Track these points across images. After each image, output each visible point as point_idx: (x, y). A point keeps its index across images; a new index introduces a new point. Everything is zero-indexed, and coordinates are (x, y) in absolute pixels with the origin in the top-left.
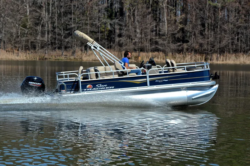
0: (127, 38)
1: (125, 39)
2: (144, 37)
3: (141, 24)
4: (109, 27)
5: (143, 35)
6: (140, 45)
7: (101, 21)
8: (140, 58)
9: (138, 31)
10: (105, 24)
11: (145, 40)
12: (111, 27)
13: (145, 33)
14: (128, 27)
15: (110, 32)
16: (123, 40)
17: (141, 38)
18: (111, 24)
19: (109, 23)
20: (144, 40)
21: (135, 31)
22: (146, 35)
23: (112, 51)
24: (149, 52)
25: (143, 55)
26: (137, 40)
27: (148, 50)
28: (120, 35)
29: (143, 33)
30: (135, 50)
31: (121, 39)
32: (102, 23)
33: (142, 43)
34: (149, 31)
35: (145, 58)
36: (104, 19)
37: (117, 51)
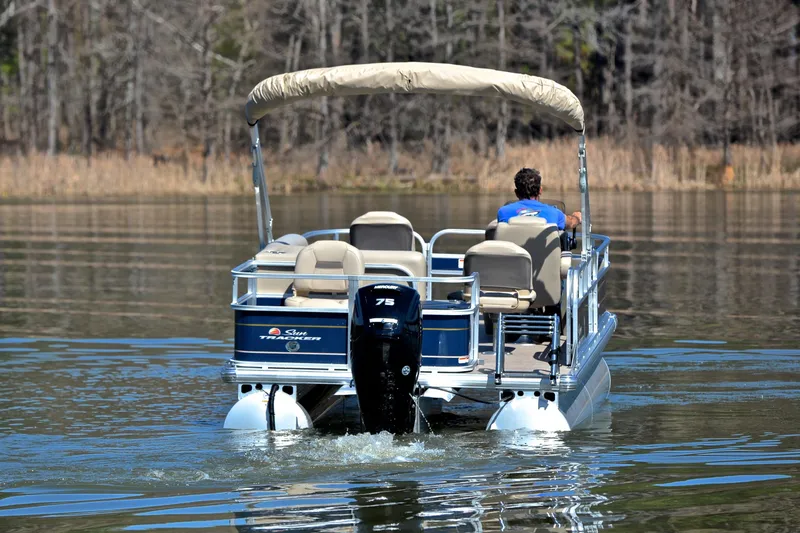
0: (670, 84)
1: (665, 92)
2: (745, 82)
3: (733, 24)
4: (593, 44)
5: (744, 72)
6: (728, 115)
7: (558, 15)
8: (730, 174)
9: (719, 52)
10: (576, 28)
11: (752, 93)
12: (599, 41)
13: (751, 63)
14: (677, 39)
15: (598, 61)
16: (655, 93)
17: (737, 84)
18: (599, 29)
19: (590, 27)
20: (748, 93)
21: (709, 56)
22: (756, 69)
23: (606, 143)
24: (771, 144)
25: (744, 160)
26: (714, 93)
27: (766, 136)
28: (643, 76)
29: (743, 61)
30: (707, 139)
31: (643, 90)
32: (562, 24)
33: (738, 106)
34: (766, 51)
35: (755, 173)
36: (569, 7)
37: (631, 147)
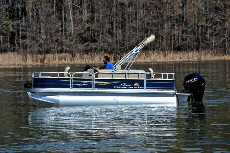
0: (31, 39)
1: (30, 41)
2: (49, 39)
3: (46, 25)
4: (11, 29)
5: (49, 36)
6: (45, 47)
7: (3, 22)
8: (46, 61)
9: (42, 31)
10: (7, 25)
11: (51, 41)
12: (13, 29)
13: (50, 34)
14: (32, 28)
15: (13, 34)
16: (27, 41)
17: (47, 39)
18: (13, 26)
19: (11, 25)
20: (50, 41)
21: (40, 33)
22: (52, 36)
23: (15, 54)
24: (56, 53)
25: (49, 57)
26: (41, 41)
27: (54, 52)
28: (24, 37)
29: (48, 33)
30: (40, 52)
31: (24, 41)
32: (4, 24)
33: (47, 44)
34: (54, 31)
35: (52, 61)
36: (5, 20)
37: (22, 55)
